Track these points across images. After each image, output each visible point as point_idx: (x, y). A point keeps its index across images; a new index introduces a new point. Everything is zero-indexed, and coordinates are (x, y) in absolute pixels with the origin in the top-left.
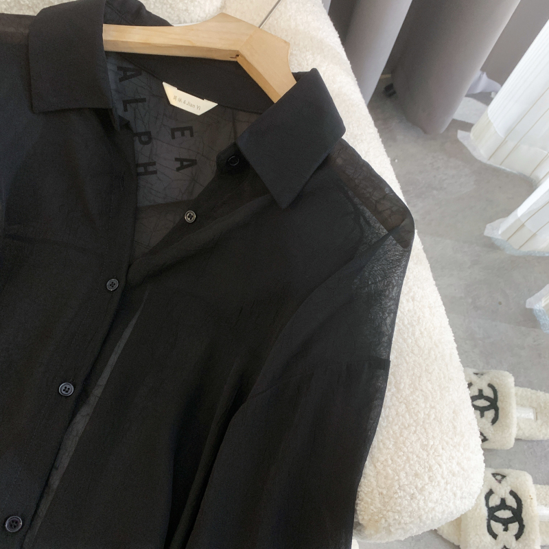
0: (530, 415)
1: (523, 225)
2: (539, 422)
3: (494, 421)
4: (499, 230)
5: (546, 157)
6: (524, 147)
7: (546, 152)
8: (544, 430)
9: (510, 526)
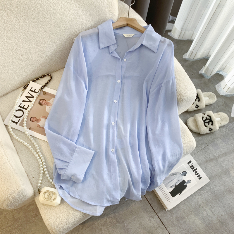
0: (207, 98)
1: (192, 52)
2: (210, 99)
3: (199, 101)
4: (187, 56)
5: (193, 33)
6: (187, 32)
7: (193, 32)
8: (212, 101)
9: (210, 123)
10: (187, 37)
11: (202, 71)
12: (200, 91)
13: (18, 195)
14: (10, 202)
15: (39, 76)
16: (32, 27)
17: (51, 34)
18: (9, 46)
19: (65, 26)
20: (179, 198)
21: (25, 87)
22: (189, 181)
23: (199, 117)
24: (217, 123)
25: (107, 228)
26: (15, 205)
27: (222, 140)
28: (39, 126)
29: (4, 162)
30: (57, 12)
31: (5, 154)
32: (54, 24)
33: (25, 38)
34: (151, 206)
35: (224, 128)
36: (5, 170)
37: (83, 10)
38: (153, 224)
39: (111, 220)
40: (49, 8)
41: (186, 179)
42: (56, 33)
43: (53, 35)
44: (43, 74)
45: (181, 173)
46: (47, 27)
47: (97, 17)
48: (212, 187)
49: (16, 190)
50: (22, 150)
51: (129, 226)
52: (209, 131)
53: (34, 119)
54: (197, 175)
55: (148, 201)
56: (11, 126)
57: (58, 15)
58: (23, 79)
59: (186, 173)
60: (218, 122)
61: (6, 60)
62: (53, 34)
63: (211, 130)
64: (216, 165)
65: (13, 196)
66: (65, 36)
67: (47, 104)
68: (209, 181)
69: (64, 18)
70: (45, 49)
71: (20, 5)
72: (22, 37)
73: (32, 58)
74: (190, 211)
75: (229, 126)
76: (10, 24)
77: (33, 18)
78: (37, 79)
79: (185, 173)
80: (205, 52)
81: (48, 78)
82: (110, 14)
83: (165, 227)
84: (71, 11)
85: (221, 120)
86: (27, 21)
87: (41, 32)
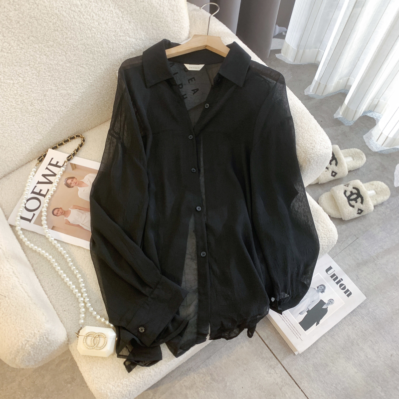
0: (350, 159)
1: (320, 83)
2: (355, 160)
3: (336, 164)
4: (310, 90)
5: (319, 51)
6: (307, 51)
7: (317, 49)
8: (358, 163)
9: (358, 200)
10: (308, 59)
11: (339, 113)
12: (337, 146)
13: (40, 340)
14: (26, 355)
15: (62, 139)
16: (45, 55)
17: (79, 65)
18: (9, 90)
19: (100, 49)
20: (316, 331)
21: (41, 159)
22: (331, 301)
23: (339, 191)
24: (369, 198)
25: (196, 392)
26: (35, 359)
27: (380, 227)
28: (68, 223)
29: (13, 286)
30: (87, 26)
31: (14, 272)
32: (82, 47)
33: (36, 75)
34: (269, 348)
35: (383, 207)
36: (16, 299)
37: (129, 22)
38: (275, 379)
39: (203, 377)
40: (72, 21)
41: (325, 297)
42: (87, 64)
43: (82, 67)
44: (70, 135)
45: (317, 289)
46: (72, 54)
47: (154, 31)
48: (370, 309)
49: (36, 332)
50: (42, 266)
51: (233, 386)
52: (358, 213)
53: (59, 212)
54: (342, 289)
55: (263, 341)
56: (19, 226)
57: (89, 32)
58: (36, 145)
59: (325, 287)
60: (372, 197)
61: (6, 114)
62: (82, 65)
63: (360, 211)
64: (374, 271)
65: (32, 344)
66: (102, 67)
67: (80, 184)
68: (365, 298)
69: (98, 36)
70: (69, 92)
71: (23, 19)
72: (29, 73)
73: (48, 109)
74: (337, 353)
75: (391, 204)
76: (8, 53)
77: (46, 40)
78: (59, 145)
79: (323, 288)
80: (341, 81)
81: (78, 141)
82: (176, 25)
83: (296, 383)
84: (110, 23)
85: (377, 193)
86: (36, 45)
87: (62, 63)
